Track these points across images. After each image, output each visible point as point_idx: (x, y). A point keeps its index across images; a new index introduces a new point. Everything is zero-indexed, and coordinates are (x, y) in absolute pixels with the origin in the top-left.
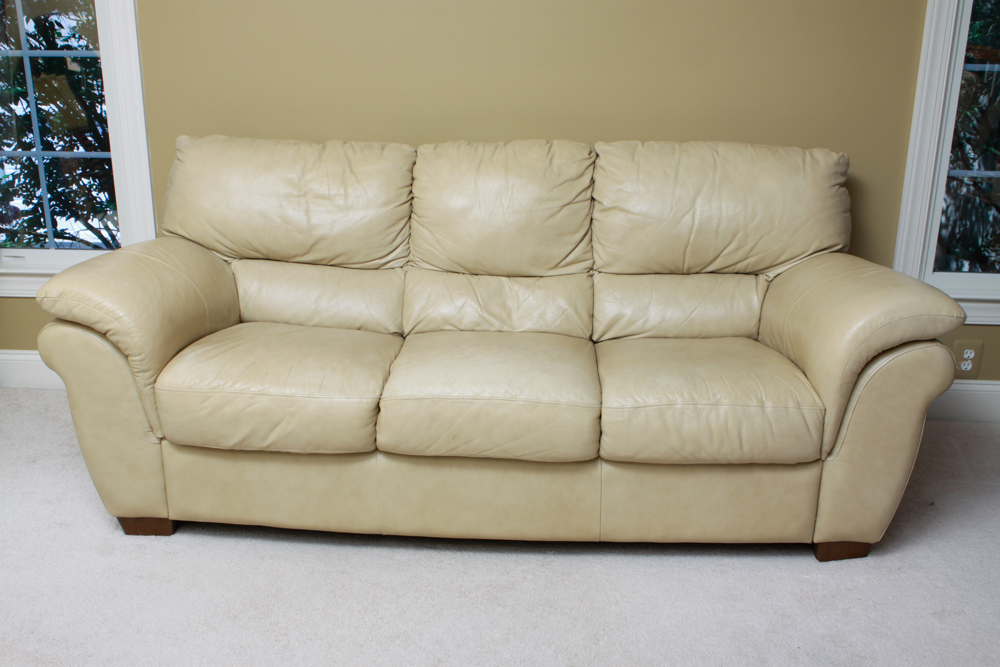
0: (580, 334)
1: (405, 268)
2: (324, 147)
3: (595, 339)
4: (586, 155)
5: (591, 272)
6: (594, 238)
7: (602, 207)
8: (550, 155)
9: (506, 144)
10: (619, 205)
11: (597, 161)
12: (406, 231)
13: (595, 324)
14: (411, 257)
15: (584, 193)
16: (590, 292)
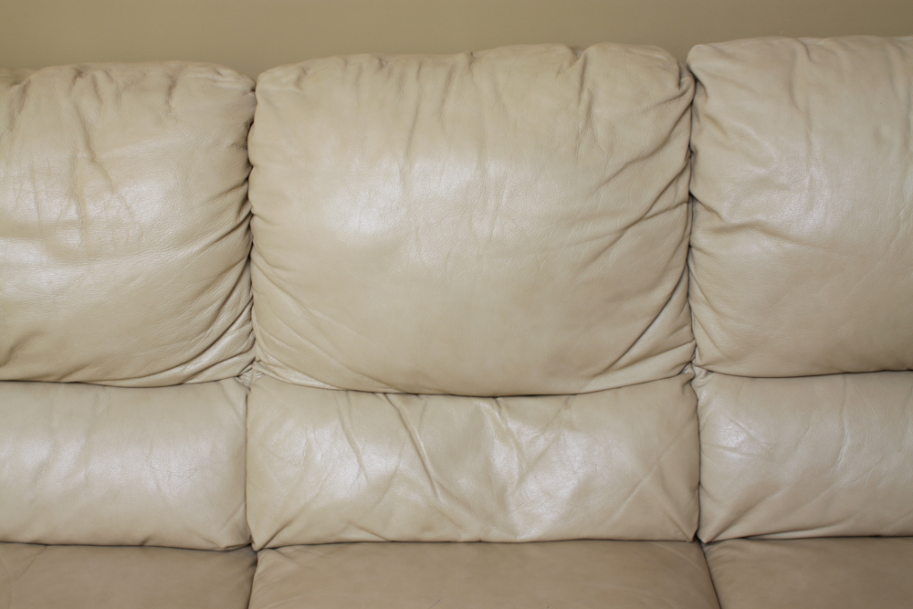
0: (672, 532)
1: (247, 377)
2: (24, 90)
3: (704, 539)
4: (671, 87)
5: (688, 370)
6: (696, 291)
7: (716, 223)
8: (585, 96)
9: (472, 59)
10: (760, 217)
11: (699, 101)
12: (241, 293)
13: (707, 505)
14: (257, 352)
15: (671, 190)
16: (690, 428)
